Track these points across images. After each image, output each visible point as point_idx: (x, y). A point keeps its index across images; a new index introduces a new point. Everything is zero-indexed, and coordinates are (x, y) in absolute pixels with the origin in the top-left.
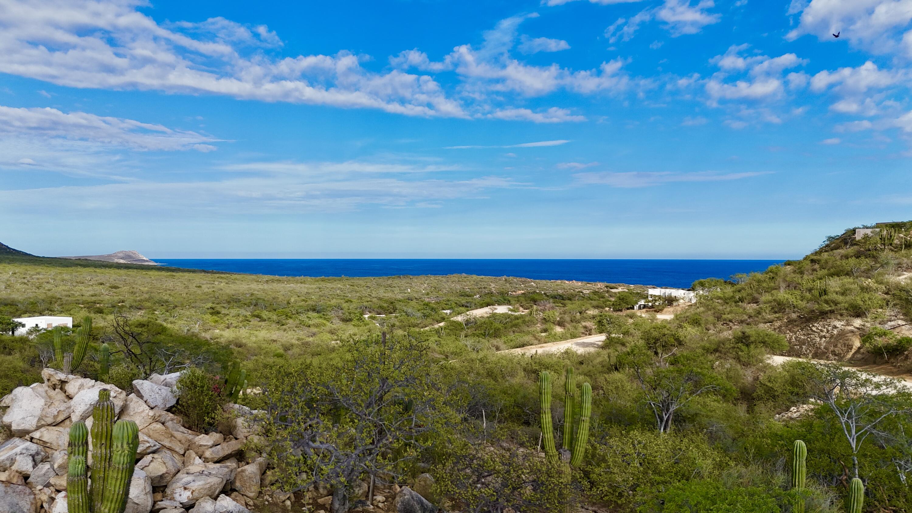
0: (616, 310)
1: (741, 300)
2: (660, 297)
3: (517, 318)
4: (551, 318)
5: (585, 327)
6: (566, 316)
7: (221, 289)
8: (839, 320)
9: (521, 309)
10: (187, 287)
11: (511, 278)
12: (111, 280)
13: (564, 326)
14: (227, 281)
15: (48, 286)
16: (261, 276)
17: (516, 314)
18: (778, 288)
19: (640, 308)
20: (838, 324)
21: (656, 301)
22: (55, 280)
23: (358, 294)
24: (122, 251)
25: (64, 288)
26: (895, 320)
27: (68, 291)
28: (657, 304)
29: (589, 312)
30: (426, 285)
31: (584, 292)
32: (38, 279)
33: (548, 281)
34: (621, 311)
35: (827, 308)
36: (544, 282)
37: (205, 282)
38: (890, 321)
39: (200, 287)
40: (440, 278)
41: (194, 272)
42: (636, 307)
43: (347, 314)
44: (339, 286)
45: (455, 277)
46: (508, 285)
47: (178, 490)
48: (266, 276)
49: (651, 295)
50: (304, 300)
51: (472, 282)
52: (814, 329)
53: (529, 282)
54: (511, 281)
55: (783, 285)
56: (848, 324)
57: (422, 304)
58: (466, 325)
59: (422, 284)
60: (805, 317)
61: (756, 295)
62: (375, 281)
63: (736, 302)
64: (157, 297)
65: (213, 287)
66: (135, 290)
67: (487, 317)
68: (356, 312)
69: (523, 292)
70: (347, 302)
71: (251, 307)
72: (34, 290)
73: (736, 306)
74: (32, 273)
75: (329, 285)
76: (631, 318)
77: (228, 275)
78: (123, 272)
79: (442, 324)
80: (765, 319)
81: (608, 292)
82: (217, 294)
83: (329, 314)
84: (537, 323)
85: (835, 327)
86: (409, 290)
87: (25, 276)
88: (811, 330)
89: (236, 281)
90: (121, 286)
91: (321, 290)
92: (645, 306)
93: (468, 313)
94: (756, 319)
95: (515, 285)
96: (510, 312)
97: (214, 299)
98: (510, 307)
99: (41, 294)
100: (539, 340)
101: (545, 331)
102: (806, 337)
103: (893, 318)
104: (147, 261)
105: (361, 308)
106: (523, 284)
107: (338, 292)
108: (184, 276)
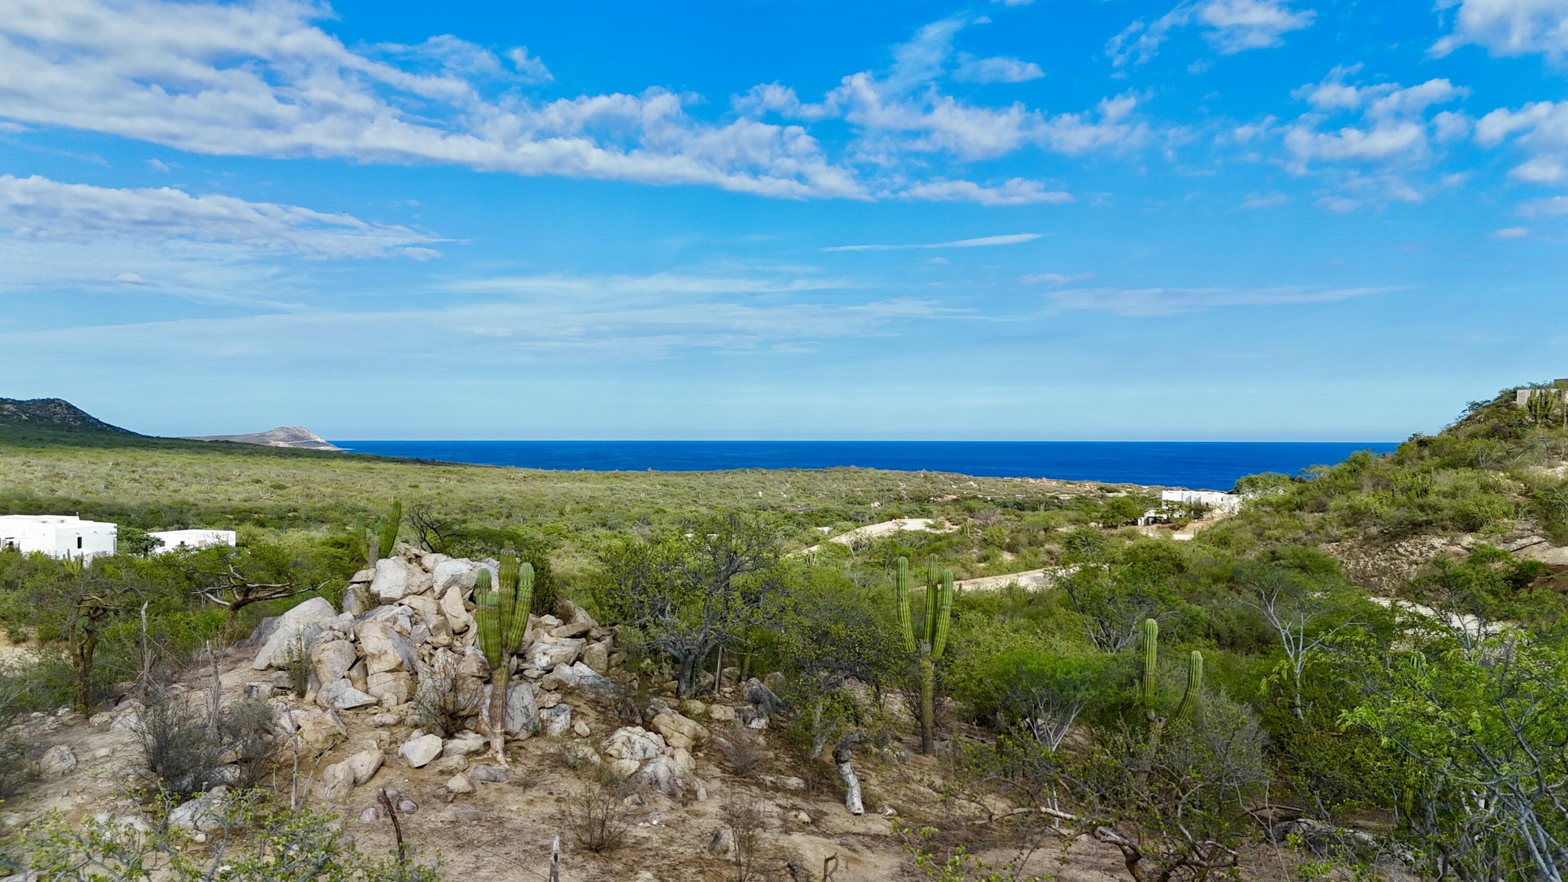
0: (1108, 526)
1: (1300, 507)
2: (1181, 505)
3: (939, 538)
4: (995, 537)
5: (1050, 553)
6: (1021, 535)
7: (451, 491)
8: (1439, 536)
9: (948, 524)
10: (395, 487)
11: (934, 473)
12: (273, 475)
13: (1017, 552)
14: (459, 478)
15: (174, 485)
16: (513, 469)
17: (938, 532)
18: (1358, 488)
19: (1147, 523)
20: (1438, 542)
21: (1173, 510)
22: (183, 475)
23: (675, 500)
24: (283, 428)
25: (198, 487)
26: (1529, 536)
27: (206, 493)
28: (1176, 515)
29: (1060, 530)
30: (788, 485)
31: (1062, 497)
32: (156, 473)
33: (999, 479)
34: (1116, 527)
35: (1421, 517)
36: (992, 480)
37: (423, 479)
38: (1521, 538)
39: (416, 486)
40: (812, 473)
41: (403, 462)
42: (1141, 522)
43: (658, 531)
44: (644, 486)
45: (838, 472)
46: (929, 486)
47: (537, 656)
48: (522, 469)
49: (1167, 501)
50: (586, 509)
51: (867, 481)
52: (1401, 550)
53: (966, 481)
54: (935, 479)
55: (1367, 483)
56: (1452, 543)
57: (782, 516)
58: (854, 549)
59: (782, 483)
60: (1390, 532)
61: (1324, 498)
62: (703, 477)
63: (1291, 510)
64: (349, 503)
65: (438, 488)
66: (311, 491)
67: (889, 537)
68: (673, 528)
69: (954, 497)
70: (658, 512)
71: (502, 521)
72: (151, 491)
73: (1290, 516)
74: (144, 463)
75: (627, 484)
76: (1129, 538)
77: (460, 468)
78: (289, 462)
79: (815, 549)
80: (1330, 536)
81: (1102, 497)
82: (444, 499)
83: (630, 531)
84: (972, 548)
85: (1433, 547)
86: (760, 493)
87: (134, 469)
88: (1397, 551)
89: (474, 478)
90: (289, 485)
91: (614, 492)
92: (1155, 521)
93: (858, 530)
94: (1317, 536)
95: (941, 486)
96: (928, 530)
97: (439, 506)
98: (930, 521)
99: (164, 497)
100: (972, 573)
101: (985, 559)
102: (1388, 564)
103: (1526, 533)
104: (323, 444)
105: (680, 522)
106: (955, 484)
107: (643, 495)
108: (389, 469)
